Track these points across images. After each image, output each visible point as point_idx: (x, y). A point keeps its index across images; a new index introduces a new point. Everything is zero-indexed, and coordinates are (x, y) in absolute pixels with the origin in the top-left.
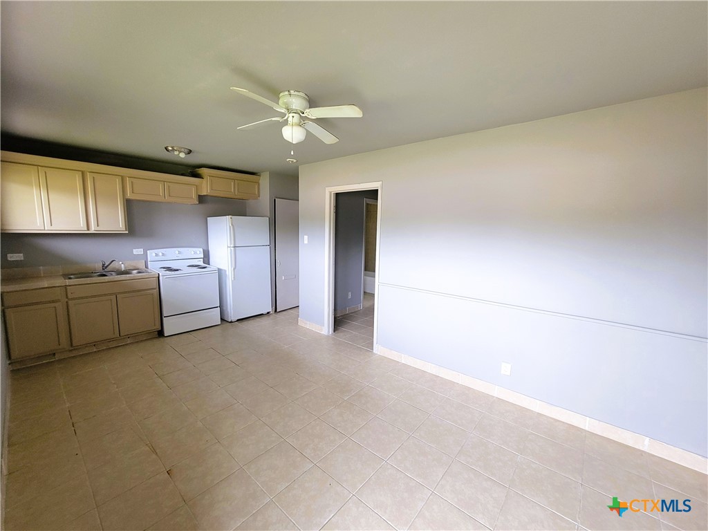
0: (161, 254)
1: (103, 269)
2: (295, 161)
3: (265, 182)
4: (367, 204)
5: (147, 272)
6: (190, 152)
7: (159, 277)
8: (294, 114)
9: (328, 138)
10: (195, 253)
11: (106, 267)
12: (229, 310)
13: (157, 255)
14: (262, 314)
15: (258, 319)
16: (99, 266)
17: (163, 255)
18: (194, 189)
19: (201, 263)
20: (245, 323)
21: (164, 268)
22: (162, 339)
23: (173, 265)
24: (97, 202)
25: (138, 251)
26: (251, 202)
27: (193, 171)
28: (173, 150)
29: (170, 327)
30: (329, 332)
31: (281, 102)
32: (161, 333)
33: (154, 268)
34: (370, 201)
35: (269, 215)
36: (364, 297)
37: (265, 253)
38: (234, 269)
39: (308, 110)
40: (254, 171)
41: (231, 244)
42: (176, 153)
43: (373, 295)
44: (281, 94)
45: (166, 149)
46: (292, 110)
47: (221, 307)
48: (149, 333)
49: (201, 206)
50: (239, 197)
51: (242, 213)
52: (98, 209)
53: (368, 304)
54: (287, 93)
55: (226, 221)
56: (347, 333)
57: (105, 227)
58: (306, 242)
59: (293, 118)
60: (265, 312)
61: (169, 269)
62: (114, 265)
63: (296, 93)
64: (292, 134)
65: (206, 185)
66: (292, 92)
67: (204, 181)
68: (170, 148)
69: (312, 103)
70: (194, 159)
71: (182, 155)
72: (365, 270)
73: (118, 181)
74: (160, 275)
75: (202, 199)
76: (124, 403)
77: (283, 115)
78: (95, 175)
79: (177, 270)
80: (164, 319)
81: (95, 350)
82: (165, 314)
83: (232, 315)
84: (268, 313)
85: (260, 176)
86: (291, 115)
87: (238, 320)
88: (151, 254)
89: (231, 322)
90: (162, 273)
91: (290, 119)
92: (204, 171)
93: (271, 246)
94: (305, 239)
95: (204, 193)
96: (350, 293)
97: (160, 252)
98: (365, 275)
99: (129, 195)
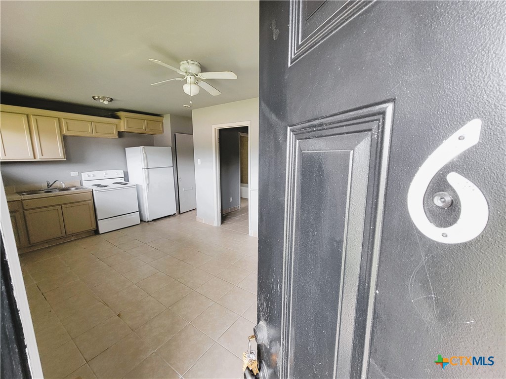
0: (92, 175)
1: (48, 188)
2: (189, 106)
3: (167, 122)
4: (241, 136)
5: (83, 188)
6: (112, 100)
7: (92, 192)
8: (191, 76)
9: (214, 92)
10: (118, 174)
11: (51, 186)
12: (146, 213)
13: (89, 176)
14: (170, 215)
15: (167, 219)
16: (45, 186)
17: (94, 176)
18: (114, 127)
19: (122, 181)
20: (159, 222)
21: (95, 185)
22: (98, 236)
23: (102, 183)
24: (40, 137)
25: (74, 174)
26: (158, 136)
27: (112, 113)
28: (99, 99)
29: (103, 227)
30: (218, 224)
31: (182, 68)
32: (96, 232)
33: (88, 185)
34: (243, 135)
35: (171, 145)
36: (241, 201)
37: (170, 172)
38: (148, 184)
39: (200, 74)
40: (158, 113)
41: (145, 166)
42: (101, 101)
43: (247, 200)
44: (182, 62)
45: (93, 97)
46: (190, 73)
47: (140, 211)
48: (88, 232)
49: (121, 139)
50: (150, 133)
51: (151, 144)
52: (41, 142)
53: (243, 205)
54: (186, 62)
55: (140, 150)
56: (230, 225)
57: (47, 157)
58: (199, 163)
59: (190, 79)
60: (172, 213)
61: (99, 186)
62: (57, 184)
63: (192, 62)
64: (190, 89)
65: (123, 125)
66: (189, 61)
67: (122, 121)
68: (96, 97)
69: (203, 69)
70: (113, 105)
71: (106, 102)
72: (241, 183)
73: (56, 122)
74: (94, 190)
75: (121, 134)
76: (78, 278)
77: (183, 77)
78: (37, 117)
79: (106, 186)
80: (99, 221)
81: (47, 246)
82: (99, 218)
83: (148, 217)
84: (174, 214)
85: (163, 117)
86: (189, 76)
87: (153, 220)
88: (85, 176)
89: (148, 222)
90: (95, 188)
91: (188, 80)
92: (121, 114)
93: (174, 167)
94: (198, 161)
95: (122, 130)
96: (231, 198)
97: (91, 174)
98: (241, 186)
99: (65, 132)
